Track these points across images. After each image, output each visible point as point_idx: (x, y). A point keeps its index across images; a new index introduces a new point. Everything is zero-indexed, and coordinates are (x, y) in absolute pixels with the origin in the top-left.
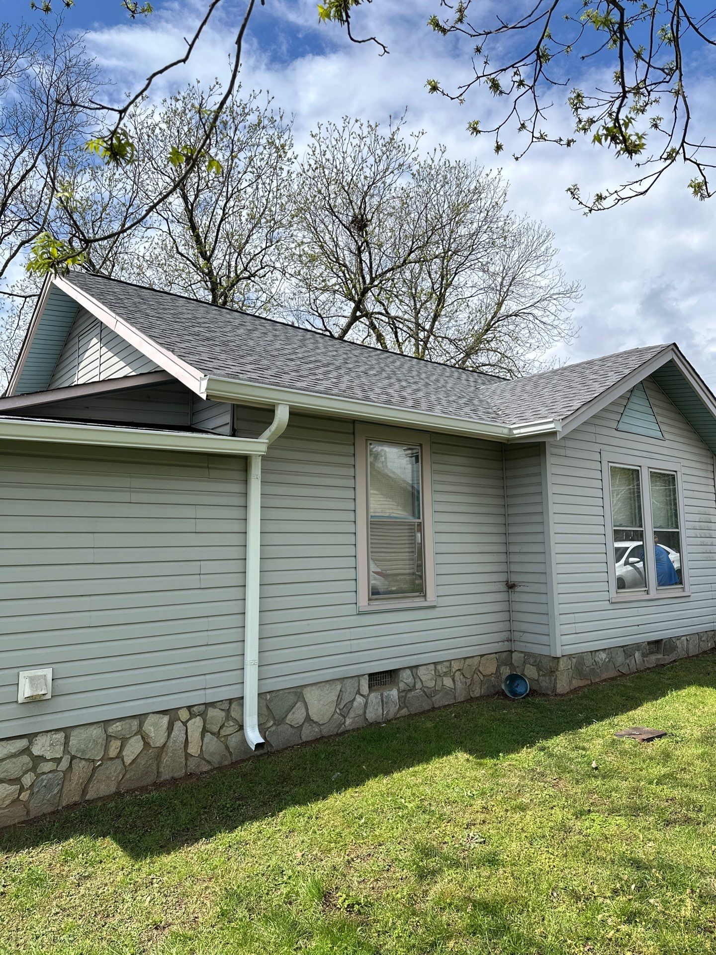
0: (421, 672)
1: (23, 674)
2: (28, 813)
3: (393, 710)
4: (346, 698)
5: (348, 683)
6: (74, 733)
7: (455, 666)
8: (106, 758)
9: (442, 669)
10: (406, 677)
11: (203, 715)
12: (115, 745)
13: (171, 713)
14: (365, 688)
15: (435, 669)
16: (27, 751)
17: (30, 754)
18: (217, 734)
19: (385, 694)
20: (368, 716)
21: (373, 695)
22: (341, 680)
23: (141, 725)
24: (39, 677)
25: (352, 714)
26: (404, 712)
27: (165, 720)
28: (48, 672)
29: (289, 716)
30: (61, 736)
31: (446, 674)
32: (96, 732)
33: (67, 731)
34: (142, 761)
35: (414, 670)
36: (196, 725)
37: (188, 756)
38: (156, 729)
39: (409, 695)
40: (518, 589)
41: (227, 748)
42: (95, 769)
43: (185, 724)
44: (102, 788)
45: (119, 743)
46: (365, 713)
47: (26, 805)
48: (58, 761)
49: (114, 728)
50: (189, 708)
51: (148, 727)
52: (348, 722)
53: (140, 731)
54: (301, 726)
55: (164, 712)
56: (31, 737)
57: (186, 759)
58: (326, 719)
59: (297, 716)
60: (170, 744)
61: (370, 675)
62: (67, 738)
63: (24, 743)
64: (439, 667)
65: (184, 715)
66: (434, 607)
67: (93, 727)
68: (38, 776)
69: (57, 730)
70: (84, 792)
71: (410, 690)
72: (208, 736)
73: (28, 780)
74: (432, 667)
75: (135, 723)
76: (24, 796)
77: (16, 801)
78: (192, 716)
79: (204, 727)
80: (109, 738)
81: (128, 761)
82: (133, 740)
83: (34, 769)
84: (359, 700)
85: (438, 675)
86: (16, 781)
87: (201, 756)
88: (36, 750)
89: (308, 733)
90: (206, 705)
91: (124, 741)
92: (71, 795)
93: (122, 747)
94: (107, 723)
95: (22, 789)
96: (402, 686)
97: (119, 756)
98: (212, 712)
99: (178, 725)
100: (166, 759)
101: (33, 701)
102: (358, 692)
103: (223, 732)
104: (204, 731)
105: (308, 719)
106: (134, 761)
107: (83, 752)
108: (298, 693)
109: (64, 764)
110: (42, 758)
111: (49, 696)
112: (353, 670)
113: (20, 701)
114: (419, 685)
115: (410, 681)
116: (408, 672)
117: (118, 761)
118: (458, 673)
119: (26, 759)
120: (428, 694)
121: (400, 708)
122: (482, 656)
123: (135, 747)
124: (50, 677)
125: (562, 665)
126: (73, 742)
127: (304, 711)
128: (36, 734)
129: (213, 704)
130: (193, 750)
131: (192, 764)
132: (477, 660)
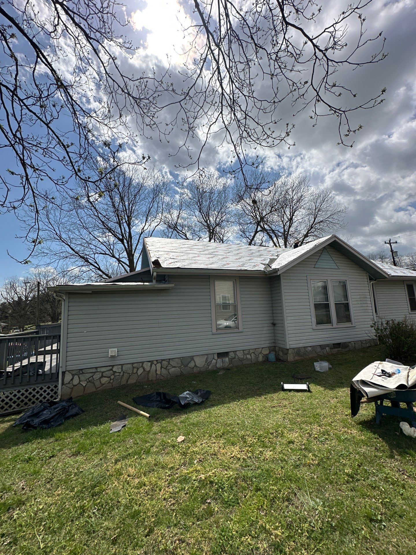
0: (238, 353)
1: (110, 350)
2: (112, 386)
3: (226, 365)
4: (209, 360)
5: (209, 356)
6: (124, 366)
7: (251, 351)
8: (133, 373)
9: (246, 352)
10: (232, 355)
11: (161, 363)
12: (135, 370)
13: (152, 362)
14: (216, 357)
15: (243, 352)
16: (112, 370)
17: (113, 371)
18: (166, 369)
19: (224, 359)
20: (217, 366)
21: (219, 360)
22: (207, 355)
23: (143, 364)
24: (113, 351)
25: (211, 365)
26: (231, 365)
27: (149, 364)
28: (116, 349)
29: (189, 365)
30: (120, 366)
31: (248, 354)
32: (130, 366)
33: (122, 365)
34: (143, 375)
35: (235, 352)
36: (159, 365)
37: (157, 374)
38: (147, 366)
39: (233, 360)
40: (276, 325)
41: (169, 373)
42: (130, 376)
43: (155, 365)
44: (131, 381)
45: (136, 369)
46: (216, 365)
47: (112, 383)
48: (120, 373)
49: (135, 365)
50: (157, 361)
51: (145, 365)
52: (210, 367)
53: (142, 366)
54: (193, 368)
55: (149, 361)
56: (113, 366)
57: (156, 375)
58: (202, 366)
59: (192, 364)
60: (151, 370)
61: (218, 353)
62: (122, 367)
63: (111, 367)
64: (245, 351)
65: (155, 362)
66: (242, 332)
67: (129, 365)
68: (115, 376)
69: (119, 365)
70: (127, 382)
71: (233, 359)
72: (163, 369)
73: (112, 377)
74: (242, 351)
75: (141, 364)
76: (111, 381)
77: (109, 382)
78: (158, 363)
79: (161, 366)
80: (133, 368)
81: (139, 374)
82: (140, 369)
83: (114, 374)
84: (214, 361)
85: (244, 354)
86: (109, 377)
87: (161, 374)
88: (114, 370)
89: (195, 370)
90: (162, 360)
91: (138, 369)
92: (124, 382)
93: (137, 370)
94: (133, 364)
95: (111, 379)
96: (230, 357)
97: (137, 373)
98: (163, 362)
99: (153, 365)
100: (150, 375)
101: (112, 357)
102: (214, 358)
103: (168, 368)
104: (161, 367)
105: (195, 365)
106: (141, 374)
107: (126, 371)
108: (192, 358)
109: (122, 374)
110: (115, 372)
111: (116, 356)
112: (211, 352)
113: (109, 356)
114: (237, 357)
115: (233, 356)
116: (232, 353)
117: (136, 374)
118: (252, 354)
119: (111, 372)
120: (241, 360)
121: (230, 364)
122: (262, 348)
123: (141, 371)
124: (117, 351)
125: (290, 352)
126: (124, 368)
127: (194, 363)
128: (114, 365)
129: (164, 360)
130: (158, 372)
131: (158, 377)
132: (260, 350)
